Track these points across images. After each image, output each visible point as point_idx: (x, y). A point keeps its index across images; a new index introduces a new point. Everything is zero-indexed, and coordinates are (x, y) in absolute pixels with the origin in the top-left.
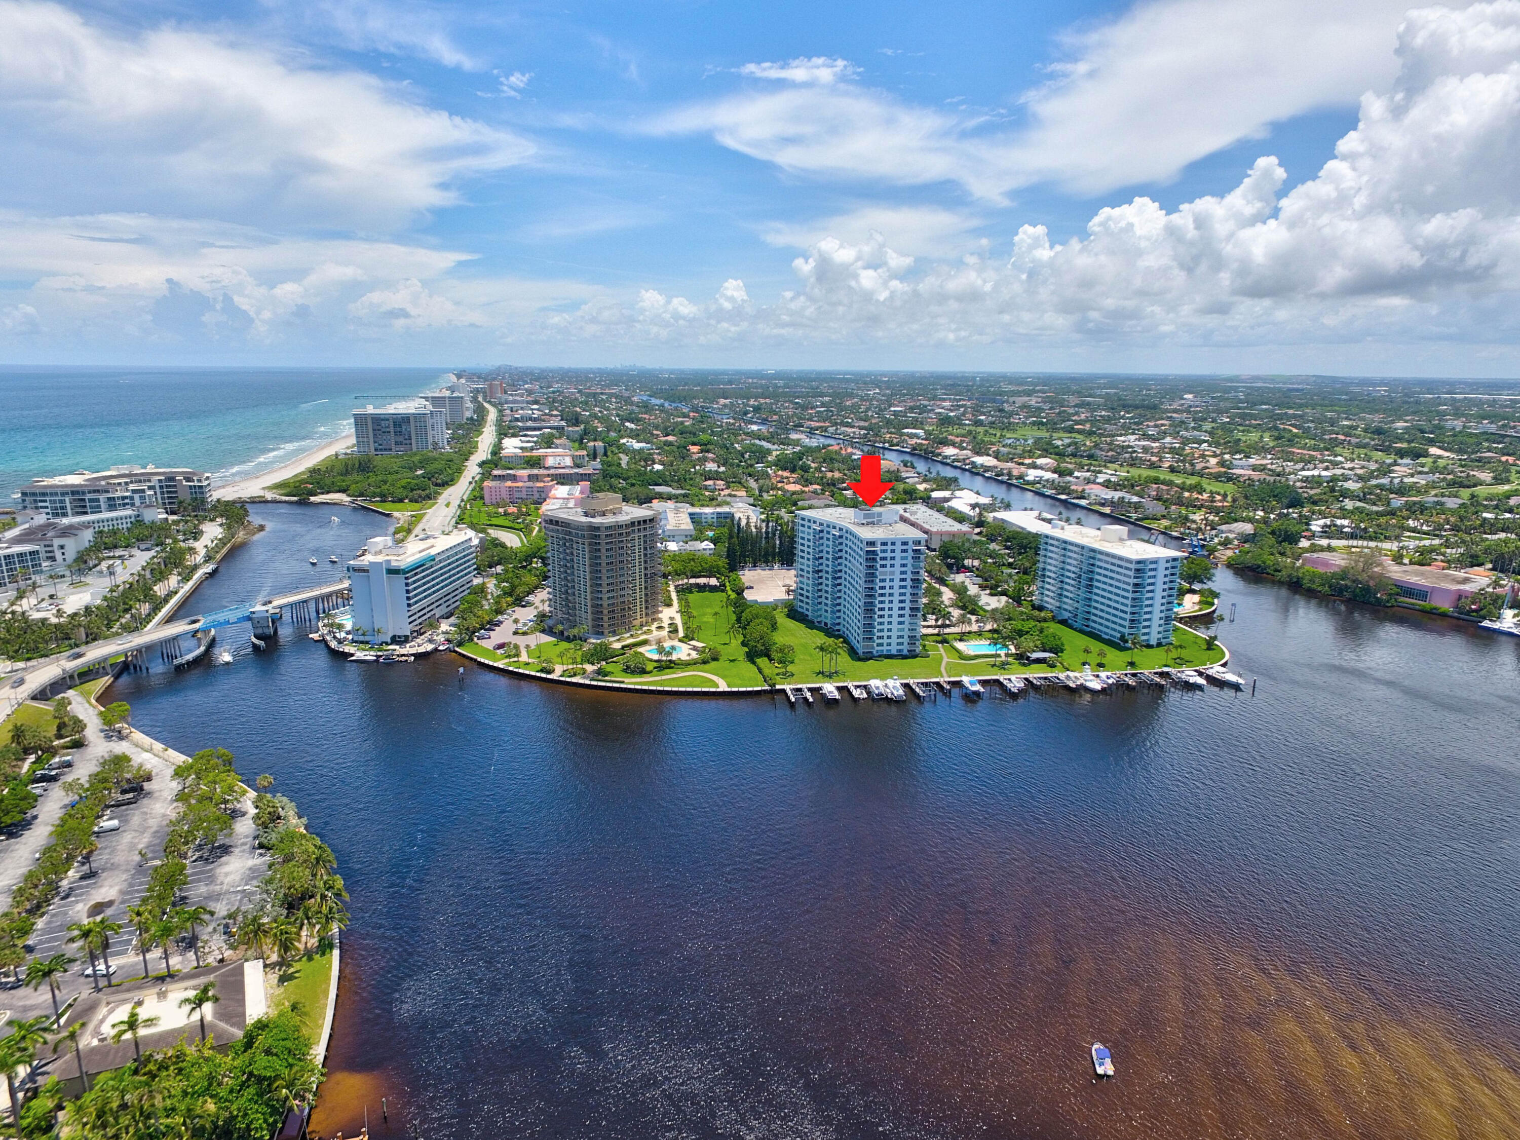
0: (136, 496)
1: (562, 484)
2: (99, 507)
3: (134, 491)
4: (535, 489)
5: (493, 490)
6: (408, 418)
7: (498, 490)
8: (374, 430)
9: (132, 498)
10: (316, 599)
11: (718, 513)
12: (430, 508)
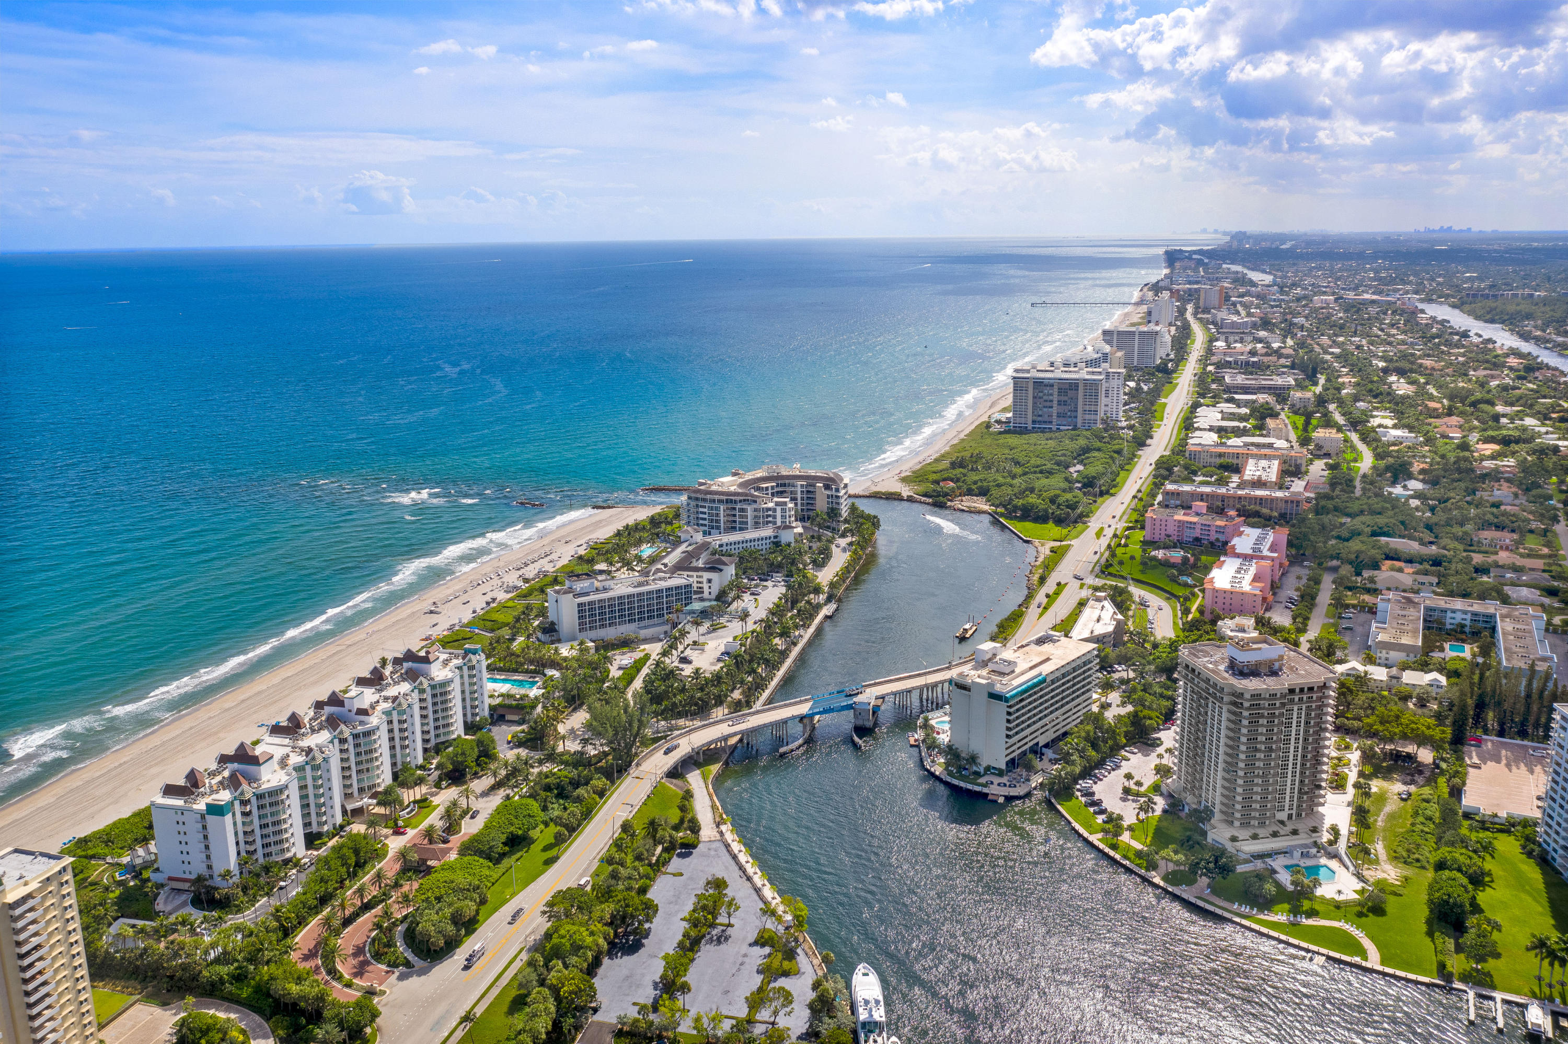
0: (779, 509)
1: (1253, 526)
2: (746, 523)
3: (777, 504)
4: (1213, 529)
5: (1158, 523)
6: (1077, 385)
7: (1163, 523)
8: (1034, 397)
9: (775, 510)
10: (921, 688)
11: (1475, 614)
12: (1077, 537)
